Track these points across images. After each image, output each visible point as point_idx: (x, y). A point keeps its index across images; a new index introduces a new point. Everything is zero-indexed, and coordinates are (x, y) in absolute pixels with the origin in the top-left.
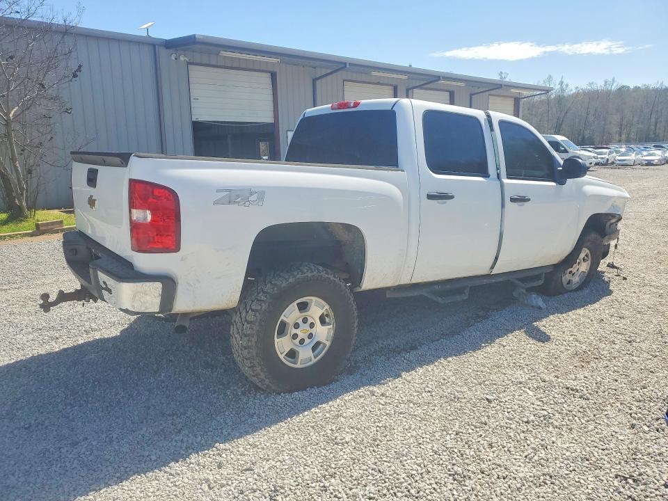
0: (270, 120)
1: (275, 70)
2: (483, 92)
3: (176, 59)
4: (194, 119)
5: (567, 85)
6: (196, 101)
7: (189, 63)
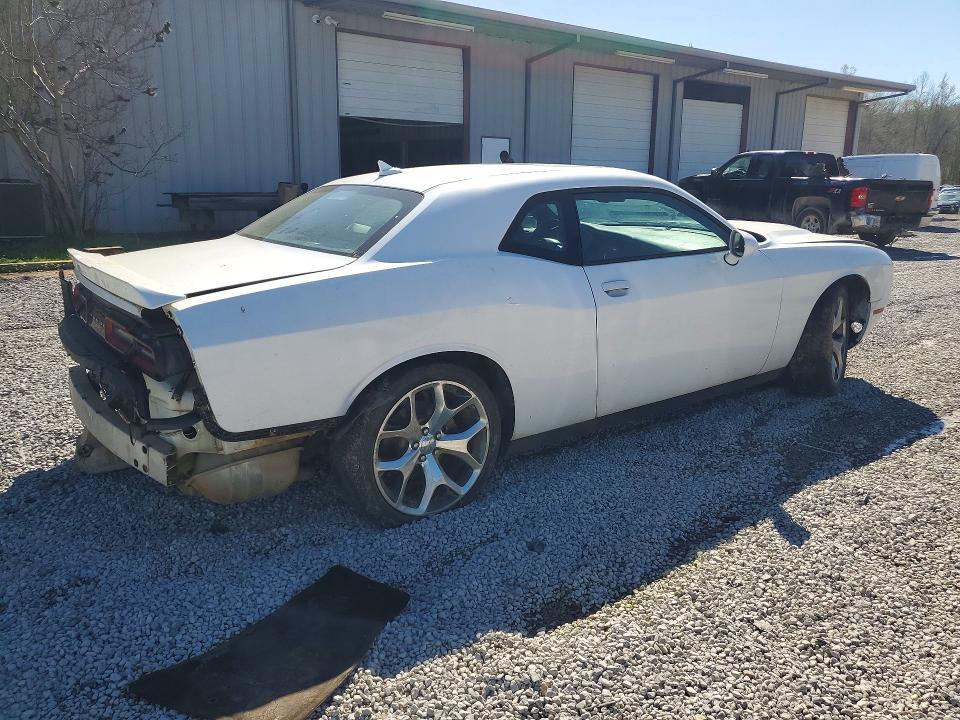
0: (456, 118)
1: (468, 45)
2: (798, 89)
3: (318, 21)
4: (342, 114)
5: (953, 89)
6: (347, 86)
7: (338, 30)
